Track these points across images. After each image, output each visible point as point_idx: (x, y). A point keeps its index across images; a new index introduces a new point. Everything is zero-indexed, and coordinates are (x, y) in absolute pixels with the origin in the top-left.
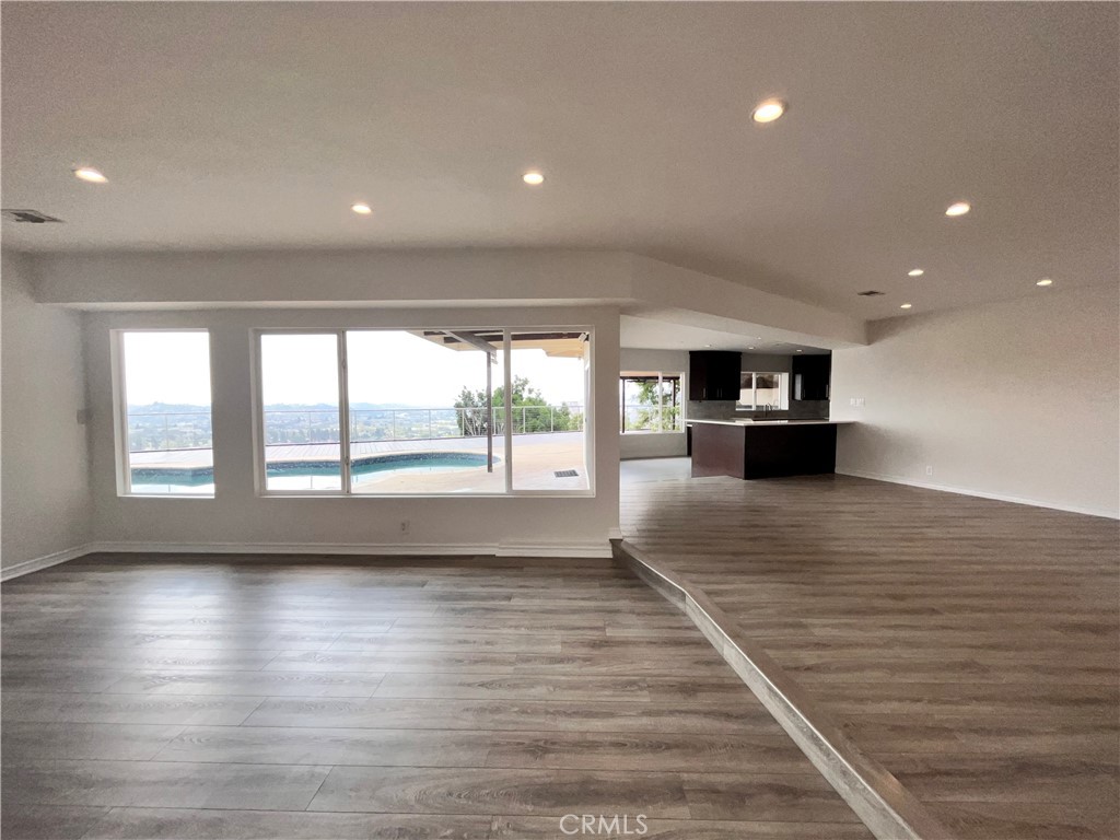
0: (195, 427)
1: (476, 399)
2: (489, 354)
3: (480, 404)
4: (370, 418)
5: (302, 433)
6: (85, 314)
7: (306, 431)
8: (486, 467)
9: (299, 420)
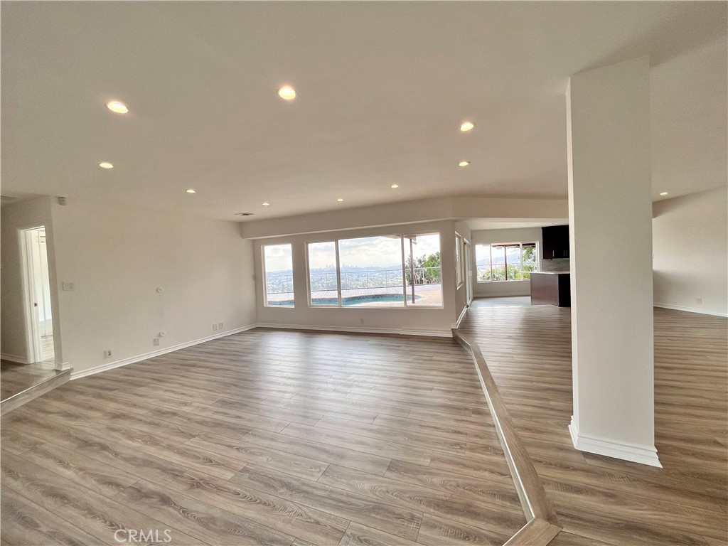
0: (273, 284)
1: (417, 263)
2: (411, 240)
3: (419, 266)
4: (359, 277)
5: (322, 286)
6: (253, 240)
7: (324, 285)
8: (411, 301)
9: (322, 279)
